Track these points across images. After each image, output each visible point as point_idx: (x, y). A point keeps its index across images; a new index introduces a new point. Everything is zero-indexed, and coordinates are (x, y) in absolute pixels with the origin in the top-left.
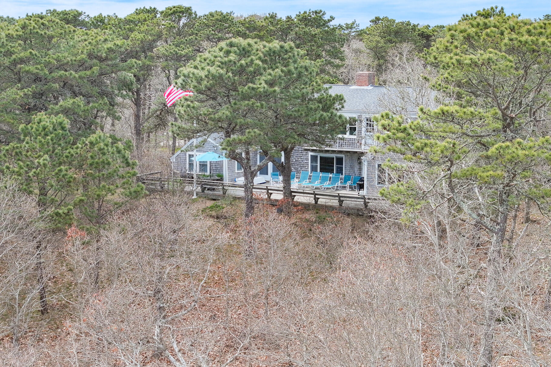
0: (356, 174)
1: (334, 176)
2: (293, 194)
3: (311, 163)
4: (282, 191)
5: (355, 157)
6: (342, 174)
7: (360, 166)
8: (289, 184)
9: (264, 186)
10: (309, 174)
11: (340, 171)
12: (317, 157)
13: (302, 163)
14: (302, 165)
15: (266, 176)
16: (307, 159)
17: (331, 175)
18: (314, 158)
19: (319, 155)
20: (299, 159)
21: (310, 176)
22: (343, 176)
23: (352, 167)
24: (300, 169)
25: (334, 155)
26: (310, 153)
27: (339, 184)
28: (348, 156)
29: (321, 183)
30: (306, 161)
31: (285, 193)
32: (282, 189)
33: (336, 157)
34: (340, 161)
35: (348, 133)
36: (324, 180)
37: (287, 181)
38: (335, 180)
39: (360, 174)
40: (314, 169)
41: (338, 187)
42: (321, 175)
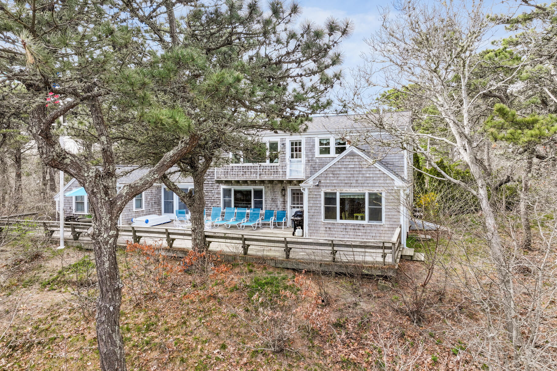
0: (279, 209)
1: (252, 211)
2: (208, 239)
3: (224, 197)
4: (190, 235)
5: (279, 187)
6: (262, 209)
7: (284, 199)
8: (202, 225)
9: (162, 229)
10: (222, 210)
11: (259, 205)
12: (230, 190)
13: (213, 198)
14: (212, 201)
15: (171, 215)
16: (219, 193)
17: (248, 211)
18: (227, 193)
19: (233, 188)
20: (209, 194)
21: (223, 213)
22: (264, 211)
23: (274, 200)
24: (210, 205)
25: (251, 188)
26: (223, 187)
27: (260, 221)
28: (268, 187)
29: (236, 220)
30: (217, 196)
31: (195, 240)
32: (190, 232)
33: (254, 189)
34: (259, 194)
35: (268, 161)
36: (240, 216)
37: (198, 221)
38: (254, 217)
39: (284, 209)
40: (227, 204)
41: (258, 224)
42: (236, 211)
